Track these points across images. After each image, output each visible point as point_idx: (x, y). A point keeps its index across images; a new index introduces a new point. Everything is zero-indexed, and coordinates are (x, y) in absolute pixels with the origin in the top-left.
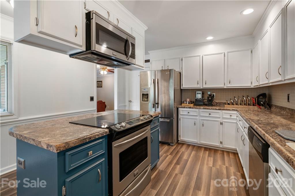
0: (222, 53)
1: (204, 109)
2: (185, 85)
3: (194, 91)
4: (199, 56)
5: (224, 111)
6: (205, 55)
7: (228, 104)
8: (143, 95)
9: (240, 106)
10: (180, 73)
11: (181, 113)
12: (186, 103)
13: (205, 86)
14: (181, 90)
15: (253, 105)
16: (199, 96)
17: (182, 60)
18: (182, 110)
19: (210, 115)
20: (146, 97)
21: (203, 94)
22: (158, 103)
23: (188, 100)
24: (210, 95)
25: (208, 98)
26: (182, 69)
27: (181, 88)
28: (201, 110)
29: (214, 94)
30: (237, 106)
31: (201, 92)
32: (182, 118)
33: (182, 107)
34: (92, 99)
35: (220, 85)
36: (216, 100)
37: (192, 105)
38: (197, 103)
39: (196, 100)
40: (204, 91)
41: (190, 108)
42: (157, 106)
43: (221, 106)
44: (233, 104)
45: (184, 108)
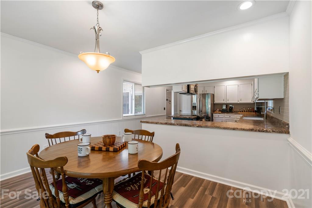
0: (237, 85)
1: (227, 114)
2: (216, 101)
3: (222, 104)
4: (225, 86)
5: (237, 115)
6: (228, 85)
7: (240, 112)
8: (193, 106)
9: (246, 113)
10: (214, 95)
11: (214, 116)
12: (217, 111)
13: (228, 102)
14: (214, 104)
15: (253, 112)
16: (224, 107)
17: (215, 87)
18: (215, 115)
19: (230, 117)
20: (195, 108)
21: (226, 106)
22: (202, 111)
23: (218, 110)
24: (231, 107)
25: (229, 108)
26: (214, 92)
27: (214, 103)
28: (225, 115)
29: (233, 106)
30: (245, 113)
31: (225, 105)
32: (215, 119)
33: (215, 113)
34: (165, 109)
35: (236, 102)
36: (234, 110)
37: (220, 112)
38: (223, 111)
39: (223, 109)
40: (227, 105)
41: (219, 113)
42: (201, 112)
43: (236, 112)
44: (242, 111)
45: (216, 113)
